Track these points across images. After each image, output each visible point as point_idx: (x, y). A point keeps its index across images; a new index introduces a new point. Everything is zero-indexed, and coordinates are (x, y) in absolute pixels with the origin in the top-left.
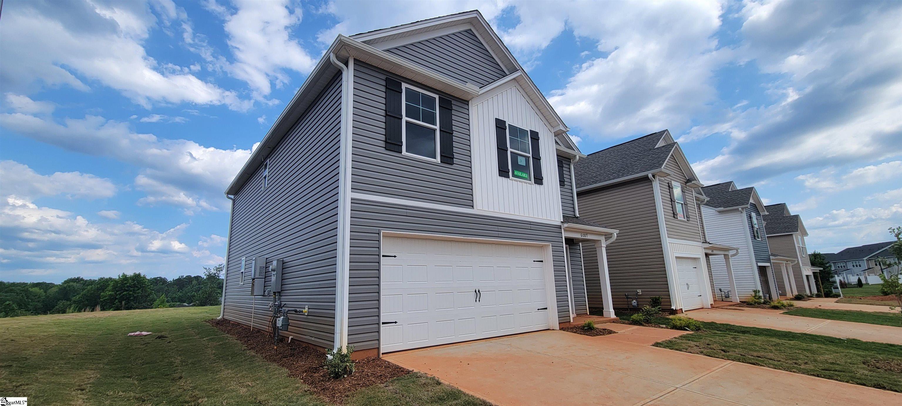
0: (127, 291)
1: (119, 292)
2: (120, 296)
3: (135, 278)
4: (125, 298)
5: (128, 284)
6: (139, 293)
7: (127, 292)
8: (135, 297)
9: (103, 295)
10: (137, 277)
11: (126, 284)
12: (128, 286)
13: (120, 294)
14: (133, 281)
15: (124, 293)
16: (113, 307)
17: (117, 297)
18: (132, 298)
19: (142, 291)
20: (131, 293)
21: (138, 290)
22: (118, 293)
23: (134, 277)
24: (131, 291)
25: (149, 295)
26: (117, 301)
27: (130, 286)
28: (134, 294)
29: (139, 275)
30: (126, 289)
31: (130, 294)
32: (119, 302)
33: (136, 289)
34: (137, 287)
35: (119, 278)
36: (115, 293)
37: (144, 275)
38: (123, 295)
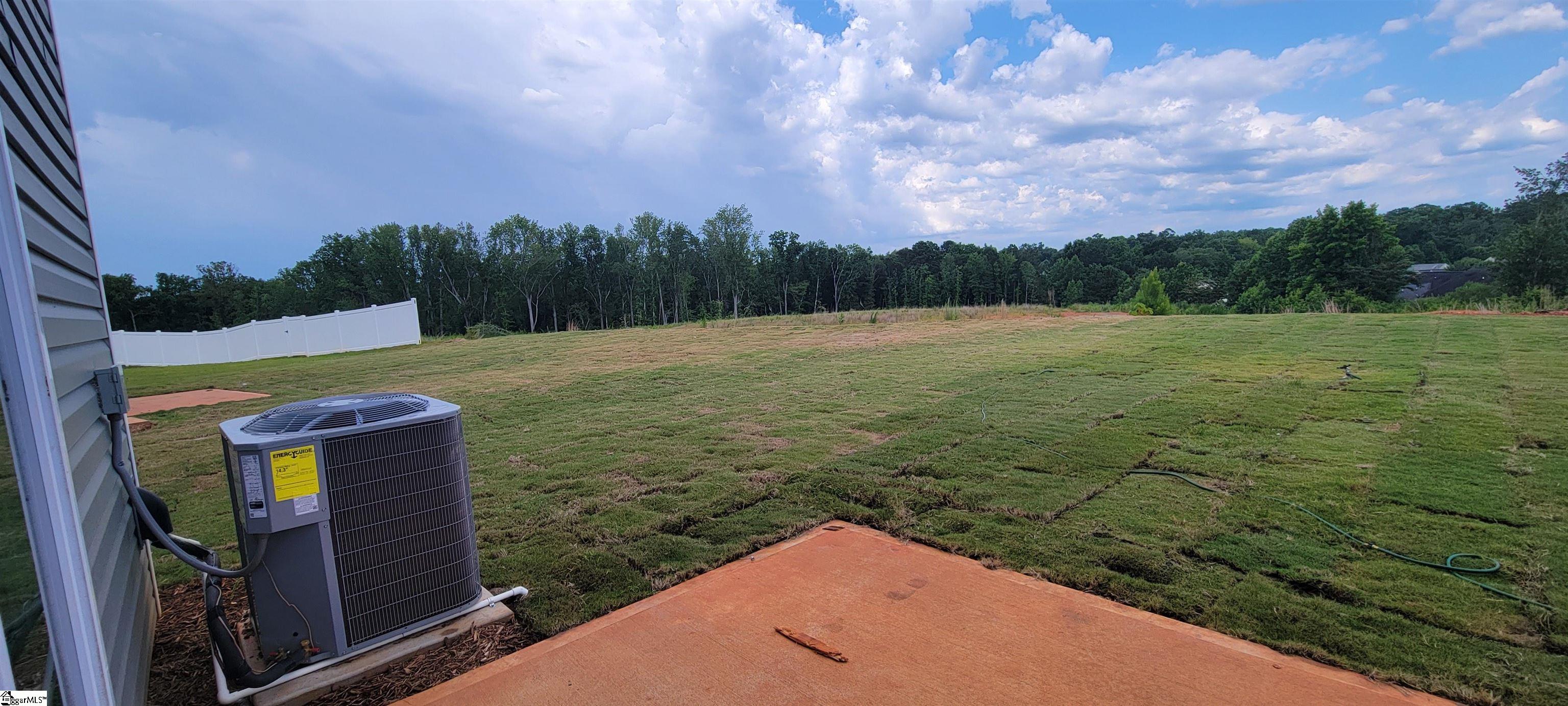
0: (1336, 240)
1: (1321, 243)
2: (1323, 251)
3: (1352, 213)
4: (1334, 255)
5: (1337, 227)
6: (1361, 244)
7: (1337, 243)
8: (1354, 252)
9: (1293, 250)
10: (1356, 211)
11: (1333, 225)
12: (1336, 231)
13: (1322, 247)
14: (1347, 220)
15: (1329, 245)
16: (1312, 273)
17: (1317, 253)
18: (1347, 255)
19: (1369, 240)
20: (1344, 244)
21: (1361, 237)
22: (1318, 245)
23: (1350, 212)
24: (1345, 240)
25: (1386, 246)
26: (1317, 260)
27: (1342, 231)
28: (1352, 246)
29: (1361, 205)
30: (1334, 235)
31: (1343, 247)
32: (1324, 262)
33: (1355, 235)
34: (1357, 231)
35: (1320, 214)
36: (1314, 246)
37: (1372, 203)
38: (1330, 249)
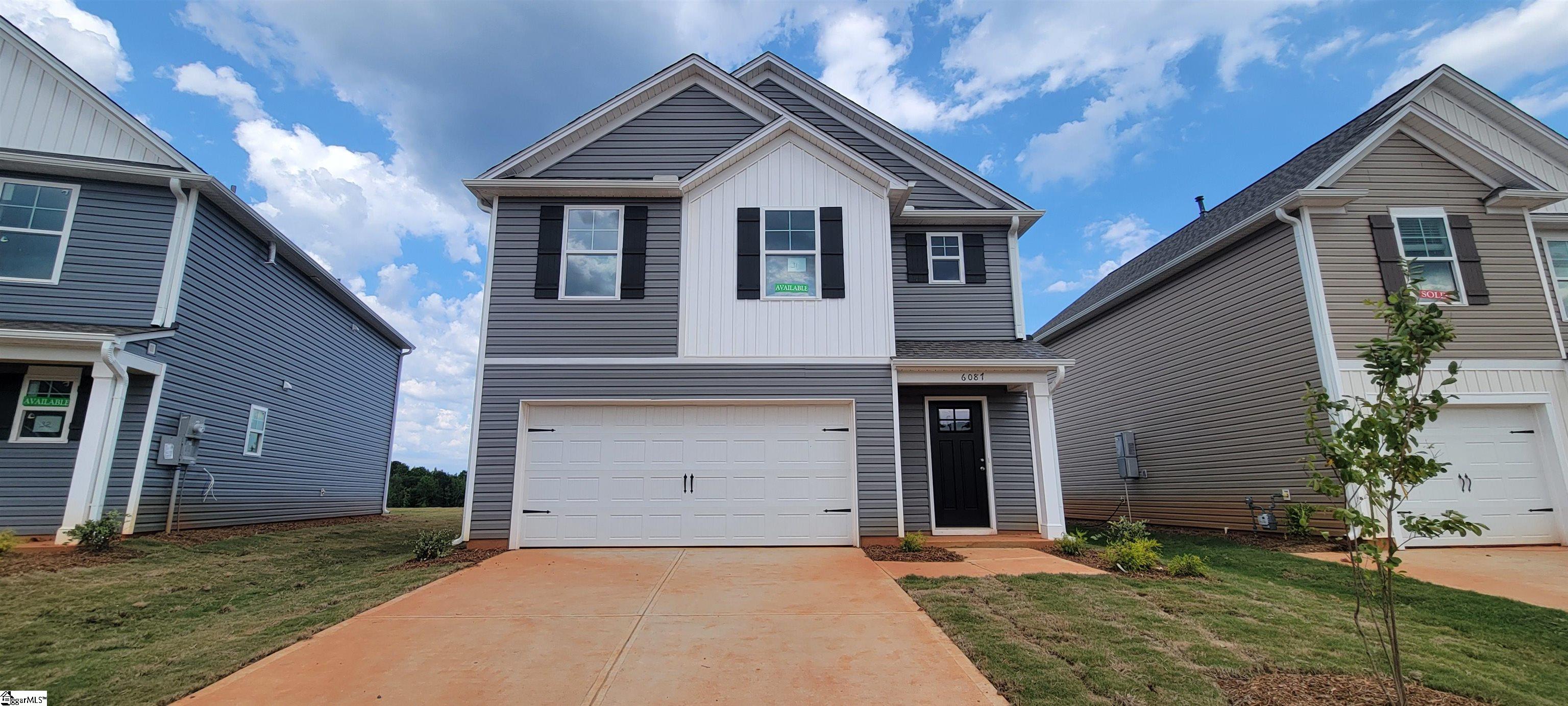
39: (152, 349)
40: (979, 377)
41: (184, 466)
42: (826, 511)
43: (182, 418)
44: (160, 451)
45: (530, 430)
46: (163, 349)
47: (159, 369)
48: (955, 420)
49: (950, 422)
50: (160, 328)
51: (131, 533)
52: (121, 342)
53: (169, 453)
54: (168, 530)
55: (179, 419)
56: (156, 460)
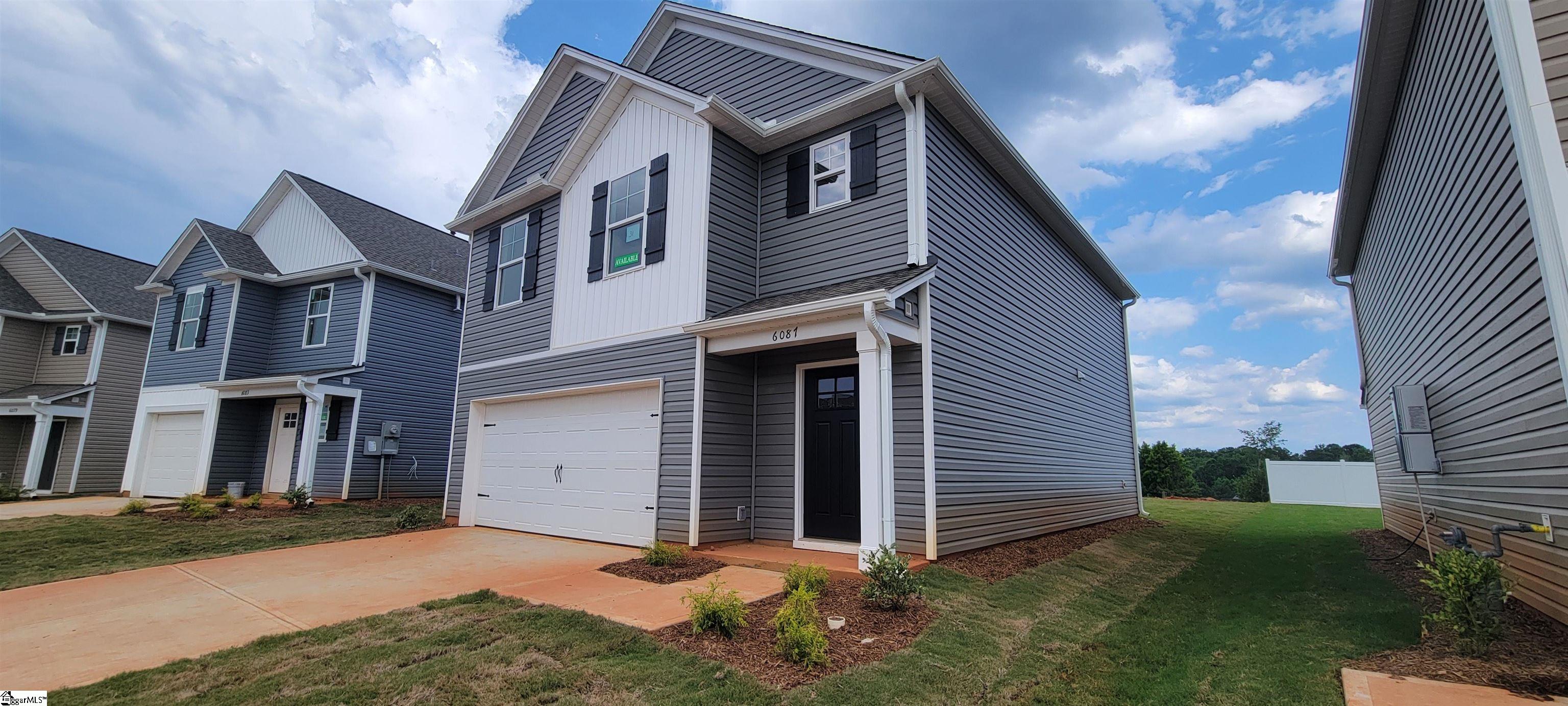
39: (347, 381)
40: (792, 333)
41: (388, 457)
42: (647, 508)
43: (383, 424)
44: (365, 446)
45: (485, 426)
46: (356, 378)
47: (357, 394)
48: (836, 392)
49: (830, 396)
50: (358, 367)
51: (346, 498)
52: (314, 379)
53: (372, 447)
54: (379, 498)
55: (381, 425)
56: (363, 452)
